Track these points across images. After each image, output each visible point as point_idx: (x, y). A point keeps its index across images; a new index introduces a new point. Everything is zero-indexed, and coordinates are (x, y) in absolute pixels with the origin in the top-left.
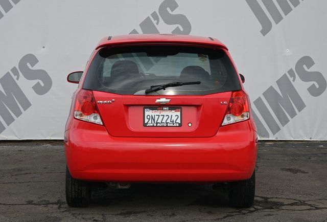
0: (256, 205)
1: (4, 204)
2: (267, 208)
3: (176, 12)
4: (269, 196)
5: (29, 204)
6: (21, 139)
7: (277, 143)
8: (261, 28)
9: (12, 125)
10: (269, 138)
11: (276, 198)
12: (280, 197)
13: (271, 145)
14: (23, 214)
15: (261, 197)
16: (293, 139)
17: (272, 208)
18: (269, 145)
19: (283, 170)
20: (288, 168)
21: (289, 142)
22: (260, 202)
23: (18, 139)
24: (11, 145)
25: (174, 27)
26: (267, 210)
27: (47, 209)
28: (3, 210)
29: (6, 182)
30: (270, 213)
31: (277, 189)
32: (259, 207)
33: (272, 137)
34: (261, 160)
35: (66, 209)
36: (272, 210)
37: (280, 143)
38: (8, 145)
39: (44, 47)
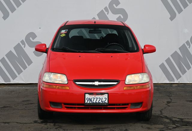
0: (177, 124)
1: (20, 123)
2: (184, 125)
3: (119, 7)
4: (183, 118)
5: (35, 123)
6: (26, 83)
7: (179, 85)
8: (170, 16)
9: (21, 74)
10: (174, 82)
11: (188, 119)
12: (190, 118)
13: (176, 86)
14: (32, 129)
15: (178, 118)
16: (189, 83)
17: (186, 126)
18: (175, 86)
19: (187, 101)
20: (190, 100)
21: (187, 84)
22: (178, 121)
23: (25, 83)
24: (21, 86)
25: (118, 16)
26: (184, 127)
27: (47, 126)
28: (19, 127)
29: (20, 109)
30: (187, 129)
31: (187, 113)
32: (179, 125)
33: (176, 82)
34: (173, 95)
35: (58, 126)
36: (187, 127)
37: (181, 85)
38: (19, 86)
39: (40, 28)
